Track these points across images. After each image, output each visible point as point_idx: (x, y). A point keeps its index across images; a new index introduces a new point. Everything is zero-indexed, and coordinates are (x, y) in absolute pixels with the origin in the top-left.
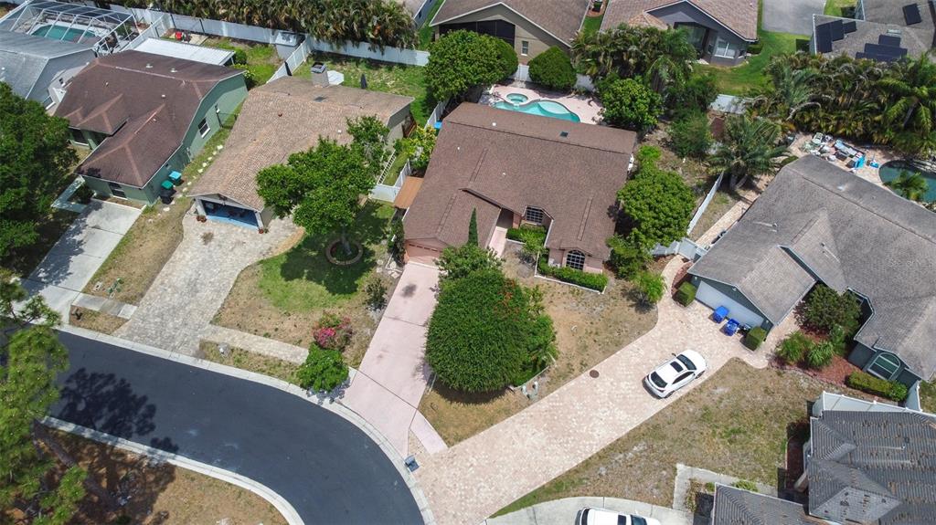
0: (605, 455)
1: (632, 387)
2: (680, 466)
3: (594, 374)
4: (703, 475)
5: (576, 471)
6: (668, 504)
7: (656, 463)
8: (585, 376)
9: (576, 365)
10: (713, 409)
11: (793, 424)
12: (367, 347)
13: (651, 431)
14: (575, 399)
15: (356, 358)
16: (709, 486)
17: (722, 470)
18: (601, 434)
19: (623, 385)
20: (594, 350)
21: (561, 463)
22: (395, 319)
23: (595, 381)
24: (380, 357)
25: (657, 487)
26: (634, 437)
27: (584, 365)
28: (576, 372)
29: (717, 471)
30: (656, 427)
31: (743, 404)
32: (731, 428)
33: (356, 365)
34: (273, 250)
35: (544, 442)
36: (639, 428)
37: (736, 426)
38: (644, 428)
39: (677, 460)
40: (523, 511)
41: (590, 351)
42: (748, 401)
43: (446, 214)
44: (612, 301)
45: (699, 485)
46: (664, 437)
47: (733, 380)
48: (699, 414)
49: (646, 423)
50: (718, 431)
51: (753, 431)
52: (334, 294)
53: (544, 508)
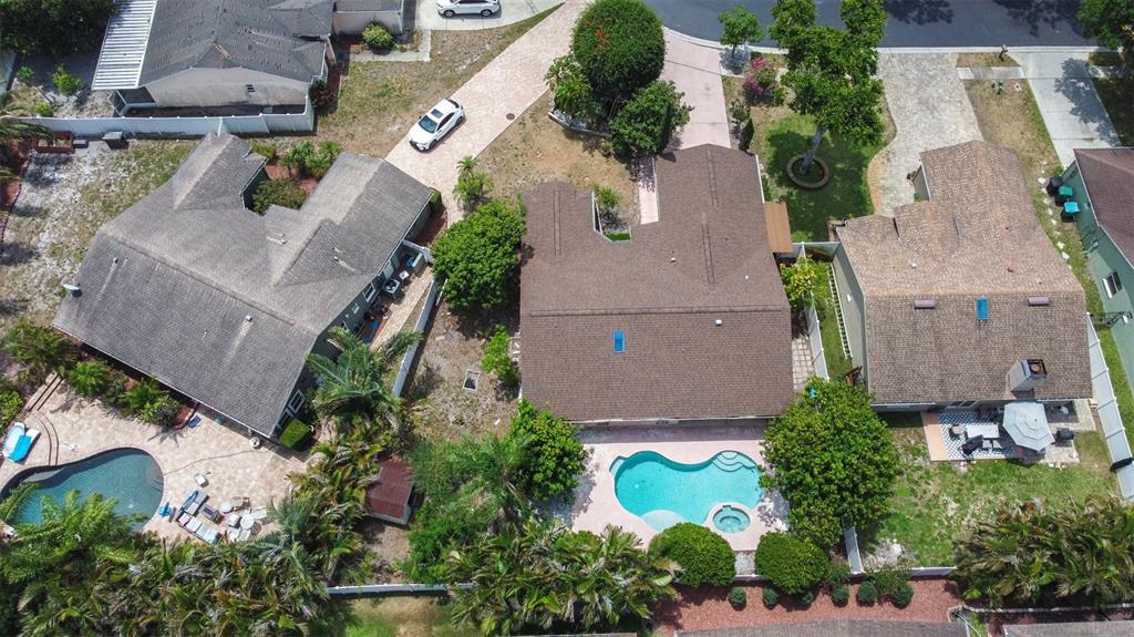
0: (488, 57)
1: (474, 113)
2: (427, 59)
3: (510, 116)
4: (409, 57)
5: (509, 43)
6: (434, 32)
7: (447, 59)
8: (518, 113)
9: (529, 123)
10: (401, 111)
11: (332, 113)
12: (725, 95)
13: (453, 83)
14: (522, 93)
15: (729, 84)
16: (403, 50)
17: (392, 64)
18: (495, 71)
19: (484, 113)
20: (516, 140)
21: (523, 44)
22: (714, 124)
23: (509, 111)
24: (708, 89)
25: (444, 42)
26: (468, 75)
27: (522, 123)
28: (527, 116)
29: (397, 62)
30: (449, 87)
31: (375, 120)
32: (386, 97)
33: (724, 79)
34: (885, 161)
35: (540, 56)
36: (464, 83)
37: (381, 100)
38: (459, 84)
39: (430, 63)
40: (542, 11)
41: (519, 138)
42: (370, 124)
43: (712, 176)
44: (508, 194)
45: (411, 49)
46: (443, 79)
47: (384, 139)
48: (414, 104)
49: (458, 87)
50: (397, 93)
51: (367, 99)
52: (789, 131)
53: (526, 15)
